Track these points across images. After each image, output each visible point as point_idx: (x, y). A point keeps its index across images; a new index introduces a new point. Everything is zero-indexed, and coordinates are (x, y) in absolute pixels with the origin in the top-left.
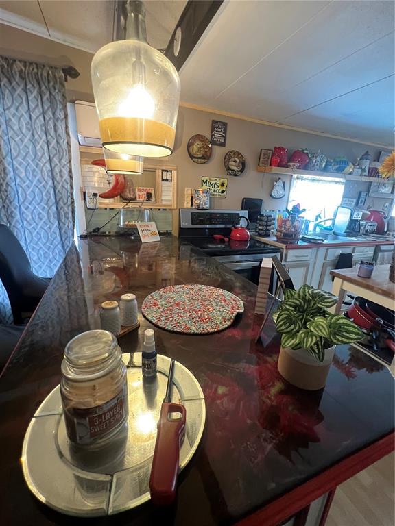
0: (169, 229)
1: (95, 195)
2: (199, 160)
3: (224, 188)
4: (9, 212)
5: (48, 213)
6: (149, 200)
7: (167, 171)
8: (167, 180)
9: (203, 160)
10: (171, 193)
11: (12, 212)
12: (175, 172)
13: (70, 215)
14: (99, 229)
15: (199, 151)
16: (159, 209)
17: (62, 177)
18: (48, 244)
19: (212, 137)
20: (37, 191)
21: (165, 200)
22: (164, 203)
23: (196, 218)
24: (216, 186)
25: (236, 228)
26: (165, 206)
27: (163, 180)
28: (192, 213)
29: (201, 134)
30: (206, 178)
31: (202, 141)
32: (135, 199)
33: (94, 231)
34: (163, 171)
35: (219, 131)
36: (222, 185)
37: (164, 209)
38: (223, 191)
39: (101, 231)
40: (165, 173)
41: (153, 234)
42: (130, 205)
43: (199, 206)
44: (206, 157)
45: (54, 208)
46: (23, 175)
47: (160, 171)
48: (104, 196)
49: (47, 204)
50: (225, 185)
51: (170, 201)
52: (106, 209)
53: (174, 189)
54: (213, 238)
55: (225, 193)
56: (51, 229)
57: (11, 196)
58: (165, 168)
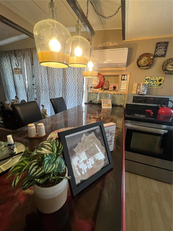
0: (122, 104)
1: (91, 87)
2: (144, 67)
3: (161, 83)
4: (65, 93)
5: (75, 94)
6: (114, 89)
7: (125, 75)
8: (124, 80)
9: (146, 67)
10: (126, 86)
11: (66, 93)
12: (129, 76)
13: (82, 95)
14: (91, 101)
15: (145, 62)
16: (118, 94)
17: (80, 81)
18: (74, 105)
19: (155, 53)
20: (73, 86)
21: (122, 90)
22: (121, 91)
23: (136, 99)
24: (155, 81)
25: (162, 107)
26: (121, 92)
27: (122, 80)
28: (134, 97)
29: (147, 52)
30: (149, 77)
31: (147, 57)
32: (108, 89)
33: (90, 102)
34: (122, 75)
35: (161, 48)
36: (160, 80)
37: (120, 94)
38: (160, 84)
39: (92, 102)
40: (123, 76)
41: (109, 105)
42: (105, 92)
43: (139, 93)
44: (149, 66)
45: (77, 92)
46: (70, 81)
47: (121, 75)
48: (95, 88)
49: (75, 91)
50: (162, 81)
51: (125, 90)
52: (95, 93)
53: (127, 84)
54: (145, 111)
55: (162, 86)
56: (75, 99)
57: (67, 88)
58: (123, 74)
